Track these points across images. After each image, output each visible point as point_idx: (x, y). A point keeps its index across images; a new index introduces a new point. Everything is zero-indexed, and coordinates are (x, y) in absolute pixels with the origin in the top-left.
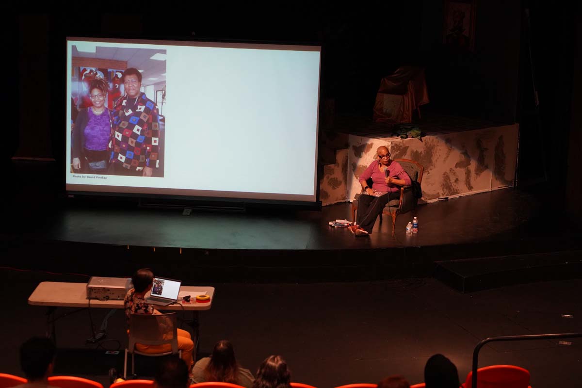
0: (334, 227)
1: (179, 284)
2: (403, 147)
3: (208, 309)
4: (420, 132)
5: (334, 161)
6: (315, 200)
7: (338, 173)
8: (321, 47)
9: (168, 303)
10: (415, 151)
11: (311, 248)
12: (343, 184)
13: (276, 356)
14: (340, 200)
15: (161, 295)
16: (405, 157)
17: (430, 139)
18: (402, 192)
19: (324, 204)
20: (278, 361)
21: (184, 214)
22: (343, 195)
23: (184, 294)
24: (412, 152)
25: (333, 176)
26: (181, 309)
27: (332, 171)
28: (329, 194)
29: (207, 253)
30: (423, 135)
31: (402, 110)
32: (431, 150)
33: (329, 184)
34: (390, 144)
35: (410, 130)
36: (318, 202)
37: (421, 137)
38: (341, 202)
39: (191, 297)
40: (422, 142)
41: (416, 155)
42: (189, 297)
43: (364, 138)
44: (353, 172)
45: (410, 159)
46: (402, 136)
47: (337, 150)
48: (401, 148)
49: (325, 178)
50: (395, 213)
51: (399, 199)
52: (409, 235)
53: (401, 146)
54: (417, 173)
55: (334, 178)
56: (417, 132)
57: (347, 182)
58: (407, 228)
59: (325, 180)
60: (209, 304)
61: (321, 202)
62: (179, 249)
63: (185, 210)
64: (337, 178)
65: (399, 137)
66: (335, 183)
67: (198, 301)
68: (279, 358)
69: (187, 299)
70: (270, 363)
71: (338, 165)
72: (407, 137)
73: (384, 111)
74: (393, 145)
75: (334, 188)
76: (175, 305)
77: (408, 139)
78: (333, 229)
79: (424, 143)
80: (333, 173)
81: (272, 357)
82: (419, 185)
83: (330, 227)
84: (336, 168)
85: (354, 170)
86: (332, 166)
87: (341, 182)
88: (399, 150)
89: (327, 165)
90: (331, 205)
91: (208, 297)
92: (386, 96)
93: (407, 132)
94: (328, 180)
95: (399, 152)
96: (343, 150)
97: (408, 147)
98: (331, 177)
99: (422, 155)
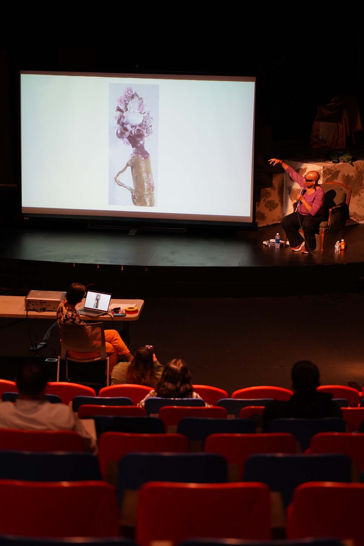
0: (268, 246)
1: (109, 296)
2: (335, 171)
3: (136, 319)
4: (351, 157)
5: (271, 185)
6: (251, 221)
7: (274, 197)
8: (255, 78)
9: (98, 314)
10: (346, 175)
11: (243, 265)
12: (279, 207)
13: (178, 360)
14: (277, 221)
16: (335, 181)
17: (361, 164)
18: (330, 213)
19: (260, 225)
20: (179, 364)
21: (130, 234)
22: (280, 216)
23: (114, 306)
24: (344, 176)
25: (269, 199)
26: (111, 320)
27: (268, 194)
28: (266, 216)
29: (147, 270)
30: (354, 160)
31: (337, 137)
32: (362, 174)
33: (266, 206)
34: (322, 168)
35: (342, 155)
36: (254, 222)
37: (352, 162)
38: (278, 223)
39: (121, 309)
40: (353, 166)
41: (347, 179)
42: (119, 308)
43: (298, 163)
44: (288, 194)
45: (342, 183)
46: (334, 160)
47: (273, 175)
48: (333, 172)
49: (262, 201)
50: (323, 234)
52: (338, 253)
53: (333, 170)
54: (346, 195)
55: (271, 201)
56: (348, 157)
57: (283, 204)
58: (335, 247)
59: (262, 203)
60: (136, 315)
61: (257, 223)
62: (120, 266)
63: (131, 231)
64: (273, 201)
65: (331, 162)
66: (272, 206)
67: (127, 312)
68: (180, 361)
69: (116, 310)
70: (173, 366)
71: (275, 188)
72: (339, 162)
73: (320, 138)
74: (325, 169)
75: (271, 210)
76: (105, 316)
77: (340, 163)
78: (266, 248)
79: (355, 168)
80: (270, 196)
81: (174, 360)
82: (347, 207)
83: (264, 246)
84: (272, 191)
85: (289, 193)
86: (269, 189)
87: (277, 205)
88: (331, 174)
89: (264, 188)
90: (268, 226)
91: (136, 308)
92: (322, 124)
93: (339, 157)
94: (265, 203)
95: (330, 175)
96: (279, 174)
97: (339, 171)
98: (267, 200)
99: (353, 179)
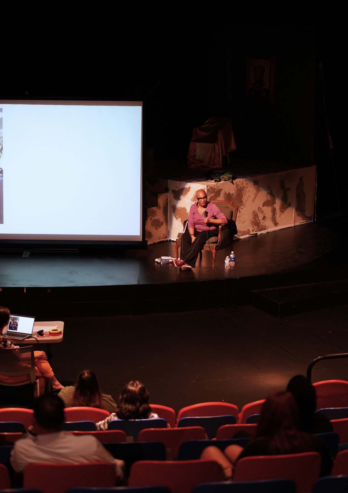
0: (160, 263)
1: (33, 319)
2: (217, 189)
3: (61, 341)
4: (231, 176)
5: (156, 204)
6: (141, 240)
7: (159, 216)
8: (142, 102)
9: (23, 337)
10: (228, 193)
11: (141, 283)
12: (164, 225)
13: (135, 381)
14: (162, 239)
15: (16, 330)
16: (218, 199)
17: (240, 182)
19: (149, 243)
20: (137, 385)
21: (23, 256)
22: (165, 234)
23: (38, 329)
24: (225, 194)
25: (155, 218)
26: (36, 342)
27: (154, 213)
28: (152, 234)
29: (49, 291)
30: (234, 178)
31: (213, 157)
32: (241, 191)
33: (152, 225)
34: (206, 187)
35: (223, 174)
36: (144, 241)
37: (232, 180)
38: (163, 241)
39: (44, 331)
40: (234, 184)
41: (228, 197)
42: (43, 331)
43: (181, 182)
44: (172, 213)
45: (224, 200)
46: (216, 179)
47: (158, 195)
48: (216, 190)
49: (148, 220)
50: (214, 249)
51: (217, 236)
52: (228, 268)
53: (215, 189)
54: (232, 212)
55: (157, 219)
56: (229, 175)
57: (168, 222)
58: (225, 262)
59: (149, 222)
60: (61, 336)
61: (147, 241)
62: (23, 288)
63: (24, 253)
64: (159, 219)
65: (213, 181)
66: (157, 224)
67: (51, 334)
68: (137, 382)
69: (41, 333)
70: (131, 388)
71: (160, 207)
72: (220, 181)
73: (197, 158)
74: (208, 188)
75: (157, 229)
76: (30, 339)
77: (221, 182)
78: (159, 265)
79: (235, 186)
80: (156, 215)
81: (131, 382)
82: (234, 222)
83: (156, 264)
84: (158, 209)
85: (174, 212)
86: (155, 208)
87: (162, 223)
88: (214, 192)
89: (151, 208)
90: (154, 244)
91: (59, 330)
92: (198, 145)
93: (220, 176)
94: (151, 222)
95: (213, 194)
96: (163, 194)
97: (221, 189)
98: (153, 219)
99: (233, 196)
